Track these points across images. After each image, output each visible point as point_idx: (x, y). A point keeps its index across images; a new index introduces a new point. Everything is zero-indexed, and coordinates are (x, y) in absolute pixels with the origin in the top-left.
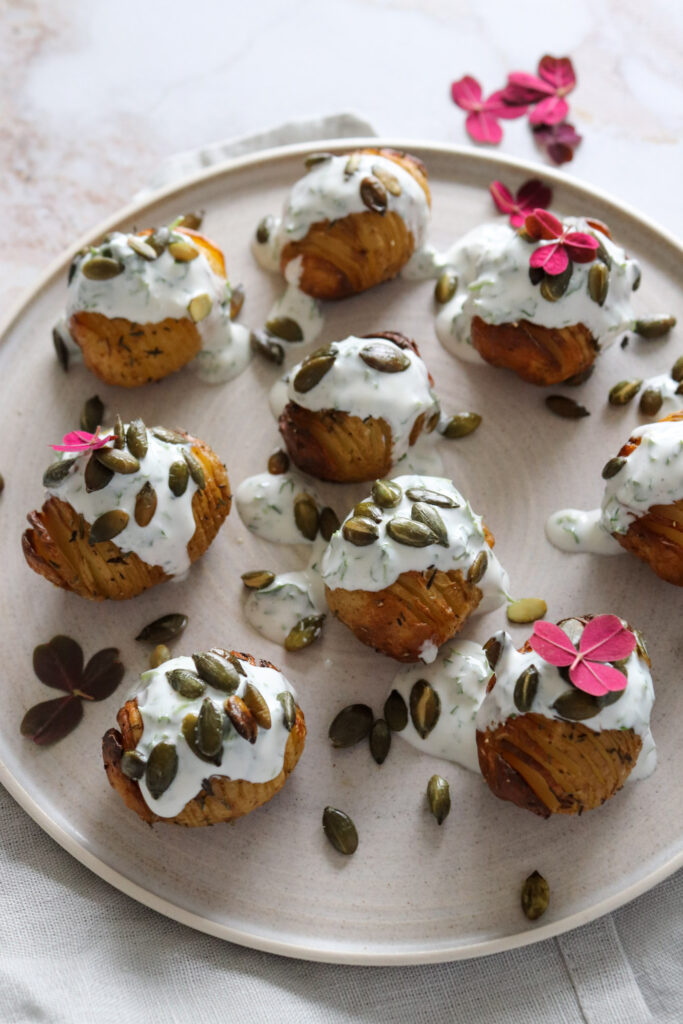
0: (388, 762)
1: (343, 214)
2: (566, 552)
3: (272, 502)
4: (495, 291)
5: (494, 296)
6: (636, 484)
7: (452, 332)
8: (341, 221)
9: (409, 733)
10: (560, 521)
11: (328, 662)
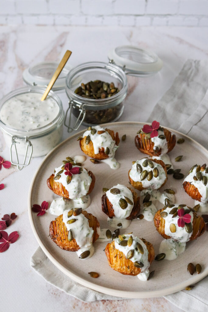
0: (179, 168)
1: (85, 218)
2: (120, 164)
3: (151, 211)
4: (85, 181)
5: (87, 180)
6: (111, 143)
7: (87, 203)
8: (87, 218)
9: (172, 168)
10: (115, 167)
11: (171, 186)
